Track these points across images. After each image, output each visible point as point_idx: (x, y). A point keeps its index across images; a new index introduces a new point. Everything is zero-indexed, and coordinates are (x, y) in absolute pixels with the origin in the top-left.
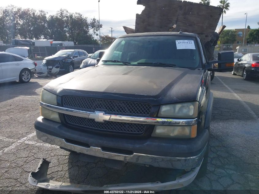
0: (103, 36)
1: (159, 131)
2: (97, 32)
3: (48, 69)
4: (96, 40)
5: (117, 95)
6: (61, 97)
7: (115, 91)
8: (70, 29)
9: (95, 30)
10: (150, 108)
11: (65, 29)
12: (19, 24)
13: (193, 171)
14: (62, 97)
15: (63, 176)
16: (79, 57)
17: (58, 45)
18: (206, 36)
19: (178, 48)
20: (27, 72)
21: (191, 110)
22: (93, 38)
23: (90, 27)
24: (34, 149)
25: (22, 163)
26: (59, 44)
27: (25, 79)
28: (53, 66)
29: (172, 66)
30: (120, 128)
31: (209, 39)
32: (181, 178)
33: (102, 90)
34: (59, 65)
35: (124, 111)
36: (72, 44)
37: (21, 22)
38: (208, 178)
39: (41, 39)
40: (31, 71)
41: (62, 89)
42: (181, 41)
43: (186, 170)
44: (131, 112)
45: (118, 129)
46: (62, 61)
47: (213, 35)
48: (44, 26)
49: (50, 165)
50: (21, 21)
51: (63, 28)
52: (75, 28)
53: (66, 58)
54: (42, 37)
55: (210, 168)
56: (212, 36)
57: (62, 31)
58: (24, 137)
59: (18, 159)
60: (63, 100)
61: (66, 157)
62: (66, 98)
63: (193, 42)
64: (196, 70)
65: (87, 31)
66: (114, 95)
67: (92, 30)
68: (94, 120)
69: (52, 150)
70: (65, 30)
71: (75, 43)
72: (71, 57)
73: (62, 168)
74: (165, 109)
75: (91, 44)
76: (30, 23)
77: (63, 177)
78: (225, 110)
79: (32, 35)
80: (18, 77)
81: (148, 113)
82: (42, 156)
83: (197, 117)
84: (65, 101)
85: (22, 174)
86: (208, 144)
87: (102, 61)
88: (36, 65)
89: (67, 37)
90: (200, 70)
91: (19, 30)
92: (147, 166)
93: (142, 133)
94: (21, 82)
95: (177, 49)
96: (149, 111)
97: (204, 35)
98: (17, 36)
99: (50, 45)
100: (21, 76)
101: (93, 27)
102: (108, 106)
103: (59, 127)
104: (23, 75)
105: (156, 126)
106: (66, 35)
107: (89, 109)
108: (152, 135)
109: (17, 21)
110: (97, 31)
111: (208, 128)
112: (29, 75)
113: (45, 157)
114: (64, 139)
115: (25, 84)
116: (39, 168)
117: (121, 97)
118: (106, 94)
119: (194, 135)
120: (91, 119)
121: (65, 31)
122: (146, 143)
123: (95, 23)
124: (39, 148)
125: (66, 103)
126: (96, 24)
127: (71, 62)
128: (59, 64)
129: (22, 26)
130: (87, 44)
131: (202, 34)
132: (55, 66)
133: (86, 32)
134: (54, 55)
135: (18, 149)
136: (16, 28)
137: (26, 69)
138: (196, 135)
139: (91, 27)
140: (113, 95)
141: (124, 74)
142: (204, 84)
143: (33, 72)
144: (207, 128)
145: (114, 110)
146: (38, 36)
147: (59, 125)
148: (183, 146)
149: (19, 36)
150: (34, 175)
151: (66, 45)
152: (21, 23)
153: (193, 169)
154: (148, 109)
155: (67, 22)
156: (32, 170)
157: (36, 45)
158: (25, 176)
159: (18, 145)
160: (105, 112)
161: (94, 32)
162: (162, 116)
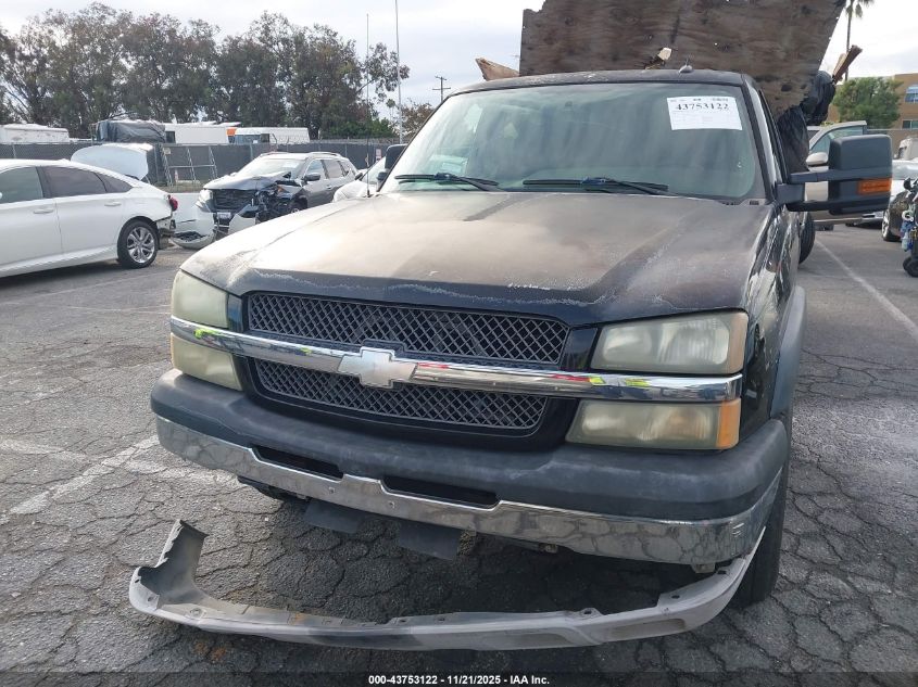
0: (410, 106)
1: (597, 421)
2: (390, 95)
3: (216, 221)
4: (385, 122)
5: (440, 290)
6: (241, 297)
7: (432, 276)
8: (298, 84)
9: (384, 87)
10: (562, 335)
11: (278, 84)
12: (123, 69)
13: (724, 573)
14: (244, 297)
15: (250, 584)
16: (323, 180)
17: (256, 142)
18: (786, 88)
19: (675, 126)
20: (143, 231)
21: (720, 344)
22: (376, 114)
23: (366, 77)
24: (155, 490)
25: (110, 536)
26: (256, 137)
27: (136, 254)
28: (235, 210)
29: (654, 190)
30: (451, 410)
31: (797, 97)
32: (677, 597)
33: (386, 271)
34: (256, 208)
35: (465, 349)
36: (301, 135)
37: (129, 64)
38: (781, 605)
39: (197, 120)
40: (159, 226)
41: (245, 271)
42: (689, 100)
43: (695, 569)
44: (489, 351)
45: (444, 414)
46: (265, 193)
47: (812, 80)
48: (205, 75)
49: (209, 544)
50: (130, 58)
51: (272, 82)
52: (312, 82)
53: (279, 182)
54: (201, 114)
55: (788, 570)
56: (809, 85)
57: (268, 89)
58: (124, 448)
59: (99, 522)
60: (250, 310)
61: (266, 519)
62: (258, 300)
63: (731, 102)
64: (745, 204)
65: (355, 89)
66: (428, 290)
67: (373, 86)
68: (357, 379)
69: (218, 493)
70: (277, 89)
71: (313, 135)
72: (299, 181)
73: (247, 556)
74: (617, 341)
75: (368, 134)
76: (160, 68)
77: (253, 586)
78: (853, 366)
79: (167, 107)
80: (115, 247)
81: (554, 356)
82: (179, 513)
83: (740, 372)
84: (256, 311)
85: (110, 573)
86: (783, 472)
87: (397, 178)
88: (173, 205)
89: (284, 113)
90: (757, 203)
91: (124, 90)
92: (548, 549)
93: (531, 430)
94: (125, 263)
95: (673, 128)
96: (559, 349)
97: (777, 85)
98: (114, 109)
99: (225, 141)
100: (123, 243)
101: (375, 77)
102: (408, 331)
103: (236, 405)
104: (131, 242)
105: (582, 402)
106: (282, 106)
107: (338, 340)
108: (568, 438)
109: (116, 60)
110: (389, 89)
111: (785, 416)
112: (152, 241)
113: (190, 519)
114: (250, 450)
115: (138, 271)
116: (167, 555)
117: (455, 294)
118: (400, 286)
119: (729, 437)
120: (347, 378)
121: (279, 93)
122: (548, 466)
123: (385, 62)
124: (173, 485)
125: (259, 318)
126: (388, 65)
127: (297, 196)
128: (256, 204)
129: (132, 76)
130: (353, 135)
131: (769, 79)
132: (243, 211)
133: (352, 95)
134: (237, 171)
135: (101, 488)
136: (114, 83)
137: (140, 222)
138: (734, 439)
139: (370, 77)
140: (424, 288)
141: (470, 219)
142: (773, 254)
143: (163, 230)
144: (778, 416)
145: (430, 346)
146: (188, 112)
147: (235, 398)
148: (684, 477)
149: (123, 111)
150: (149, 576)
151: (282, 141)
152: (129, 67)
153: (722, 567)
154: (555, 342)
155: (284, 58)
156: (144, 560)
157: (180, 140)
158: (119, 580)
159: (104, 475)
160: (396, 350)
161: (381, 95)
162: (608, 366)
